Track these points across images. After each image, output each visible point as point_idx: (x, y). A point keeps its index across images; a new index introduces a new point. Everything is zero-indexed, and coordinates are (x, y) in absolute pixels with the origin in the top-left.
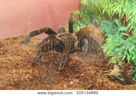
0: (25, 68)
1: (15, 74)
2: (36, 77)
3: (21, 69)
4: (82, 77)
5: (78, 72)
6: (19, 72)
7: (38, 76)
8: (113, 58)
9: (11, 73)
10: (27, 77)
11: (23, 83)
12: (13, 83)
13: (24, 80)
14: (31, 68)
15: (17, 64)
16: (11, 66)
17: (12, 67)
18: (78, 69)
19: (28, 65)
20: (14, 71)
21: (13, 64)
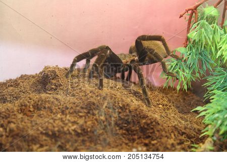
0: (75, 115)
1: (58, 121)
2: (86, 131)
3: (68, 116)
4: (153, 145)
5: (150, 137)
6: (64, 119)
7: (89, 130)
8: (210, 126)
9: (52, 119)
10: (73, 128)
11: (65, 136)
12: (50, 133)
13: (67, 132)
14: (84, 118)
15: (66, 106)
16: (57, 108)
17: (58, 110)
18: (151, 133)
19: (81, 112)
20: (59, 116)
21: (60, 107)
